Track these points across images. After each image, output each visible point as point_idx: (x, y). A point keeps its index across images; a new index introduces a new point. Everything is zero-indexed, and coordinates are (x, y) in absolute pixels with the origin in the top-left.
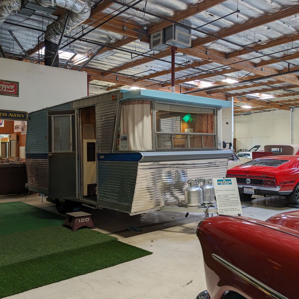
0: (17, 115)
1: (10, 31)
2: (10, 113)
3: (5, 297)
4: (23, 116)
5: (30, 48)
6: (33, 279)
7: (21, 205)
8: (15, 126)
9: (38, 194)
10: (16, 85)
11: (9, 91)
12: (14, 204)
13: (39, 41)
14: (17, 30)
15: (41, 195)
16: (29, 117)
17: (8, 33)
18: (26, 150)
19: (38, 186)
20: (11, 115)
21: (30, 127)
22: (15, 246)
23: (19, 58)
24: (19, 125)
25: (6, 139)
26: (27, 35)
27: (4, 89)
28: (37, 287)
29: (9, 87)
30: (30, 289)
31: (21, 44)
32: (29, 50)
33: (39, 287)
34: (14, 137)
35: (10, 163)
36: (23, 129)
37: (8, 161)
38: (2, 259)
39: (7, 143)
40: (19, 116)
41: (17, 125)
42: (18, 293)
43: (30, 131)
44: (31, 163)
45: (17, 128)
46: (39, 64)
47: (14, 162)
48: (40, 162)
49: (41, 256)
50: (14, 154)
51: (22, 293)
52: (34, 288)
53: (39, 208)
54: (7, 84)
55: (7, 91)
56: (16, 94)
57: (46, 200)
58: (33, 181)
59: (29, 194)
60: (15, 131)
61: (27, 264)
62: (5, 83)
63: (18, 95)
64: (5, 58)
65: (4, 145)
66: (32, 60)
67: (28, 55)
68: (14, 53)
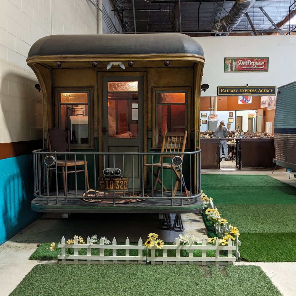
0: (266, 91)
1: (261, 8)
2: (260, 89)
3: (260, 262)
4: (272, 91)
5: (280, 20)
6: (287, 253)
7: (268, 178)
8: (262, 102)
9: (285, 170)
10: (265, 60)
11: (259, 67)
12: (261, 177)
13: (290, 11)
14: (268, 4)
15: (288, 171)
16: (279, 91)
17: (259, 10)
18: (274, 124)
19: (285, 161)
20: (260, 91)
21: (280, 101)
22: (266, 217)
23: (268, 33)
24: (266, 101)
25: (253, 115)
26: (278, 8)
27: (254, 66)
28: (291, 262)
29: (259, 64)
30: (284, 262)
31: (272, 18)
32: (279, 22)
33: (292, 262)
34: (261, 112)
35: (258, 137)
36: (269, 105)
37: (256, 136)
38: (255, 227)
39: (253, 119)
40: (268, 91)
41: (264, 101)
42: (272, 262)
43: (279, 105)
44: (279, 138)
45: (264, 104)
46: (290, 35)
47: (262, 137)
48: (289, 136)
49: (292, 231)
50: (260, 129)
51: (276, 263)
52: (288, 262)
53: (287, 184)
54: (257, 61)
55: (258, 67)
56: (266, 69)
57: (293, 176)
58: (281, 156)
59: (276, 169)
60: (262, 107)
61: (279, 236)
62: (256, 60)
63: (268, 71)
64: (256, 35)
65: (250, 120)
66: (282, 32)
67: (278, 28)
68: (264, 29)
